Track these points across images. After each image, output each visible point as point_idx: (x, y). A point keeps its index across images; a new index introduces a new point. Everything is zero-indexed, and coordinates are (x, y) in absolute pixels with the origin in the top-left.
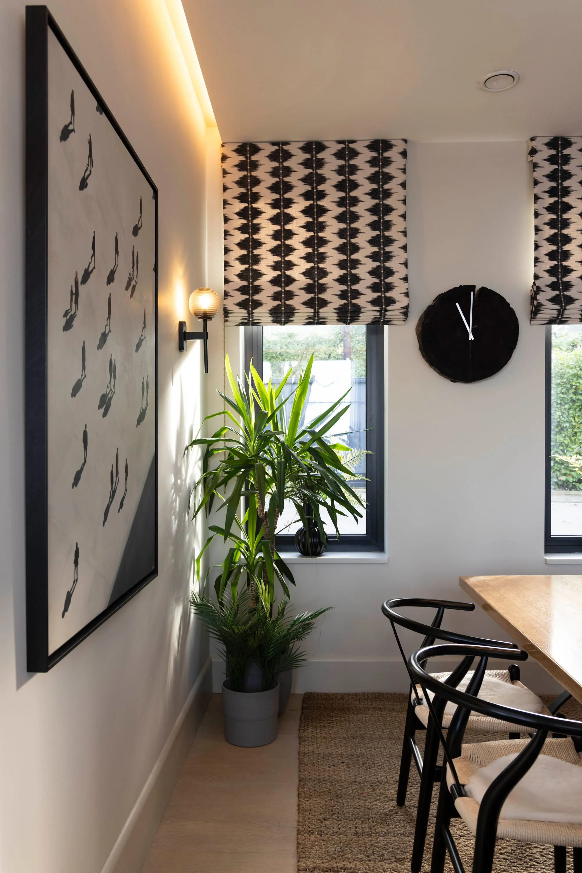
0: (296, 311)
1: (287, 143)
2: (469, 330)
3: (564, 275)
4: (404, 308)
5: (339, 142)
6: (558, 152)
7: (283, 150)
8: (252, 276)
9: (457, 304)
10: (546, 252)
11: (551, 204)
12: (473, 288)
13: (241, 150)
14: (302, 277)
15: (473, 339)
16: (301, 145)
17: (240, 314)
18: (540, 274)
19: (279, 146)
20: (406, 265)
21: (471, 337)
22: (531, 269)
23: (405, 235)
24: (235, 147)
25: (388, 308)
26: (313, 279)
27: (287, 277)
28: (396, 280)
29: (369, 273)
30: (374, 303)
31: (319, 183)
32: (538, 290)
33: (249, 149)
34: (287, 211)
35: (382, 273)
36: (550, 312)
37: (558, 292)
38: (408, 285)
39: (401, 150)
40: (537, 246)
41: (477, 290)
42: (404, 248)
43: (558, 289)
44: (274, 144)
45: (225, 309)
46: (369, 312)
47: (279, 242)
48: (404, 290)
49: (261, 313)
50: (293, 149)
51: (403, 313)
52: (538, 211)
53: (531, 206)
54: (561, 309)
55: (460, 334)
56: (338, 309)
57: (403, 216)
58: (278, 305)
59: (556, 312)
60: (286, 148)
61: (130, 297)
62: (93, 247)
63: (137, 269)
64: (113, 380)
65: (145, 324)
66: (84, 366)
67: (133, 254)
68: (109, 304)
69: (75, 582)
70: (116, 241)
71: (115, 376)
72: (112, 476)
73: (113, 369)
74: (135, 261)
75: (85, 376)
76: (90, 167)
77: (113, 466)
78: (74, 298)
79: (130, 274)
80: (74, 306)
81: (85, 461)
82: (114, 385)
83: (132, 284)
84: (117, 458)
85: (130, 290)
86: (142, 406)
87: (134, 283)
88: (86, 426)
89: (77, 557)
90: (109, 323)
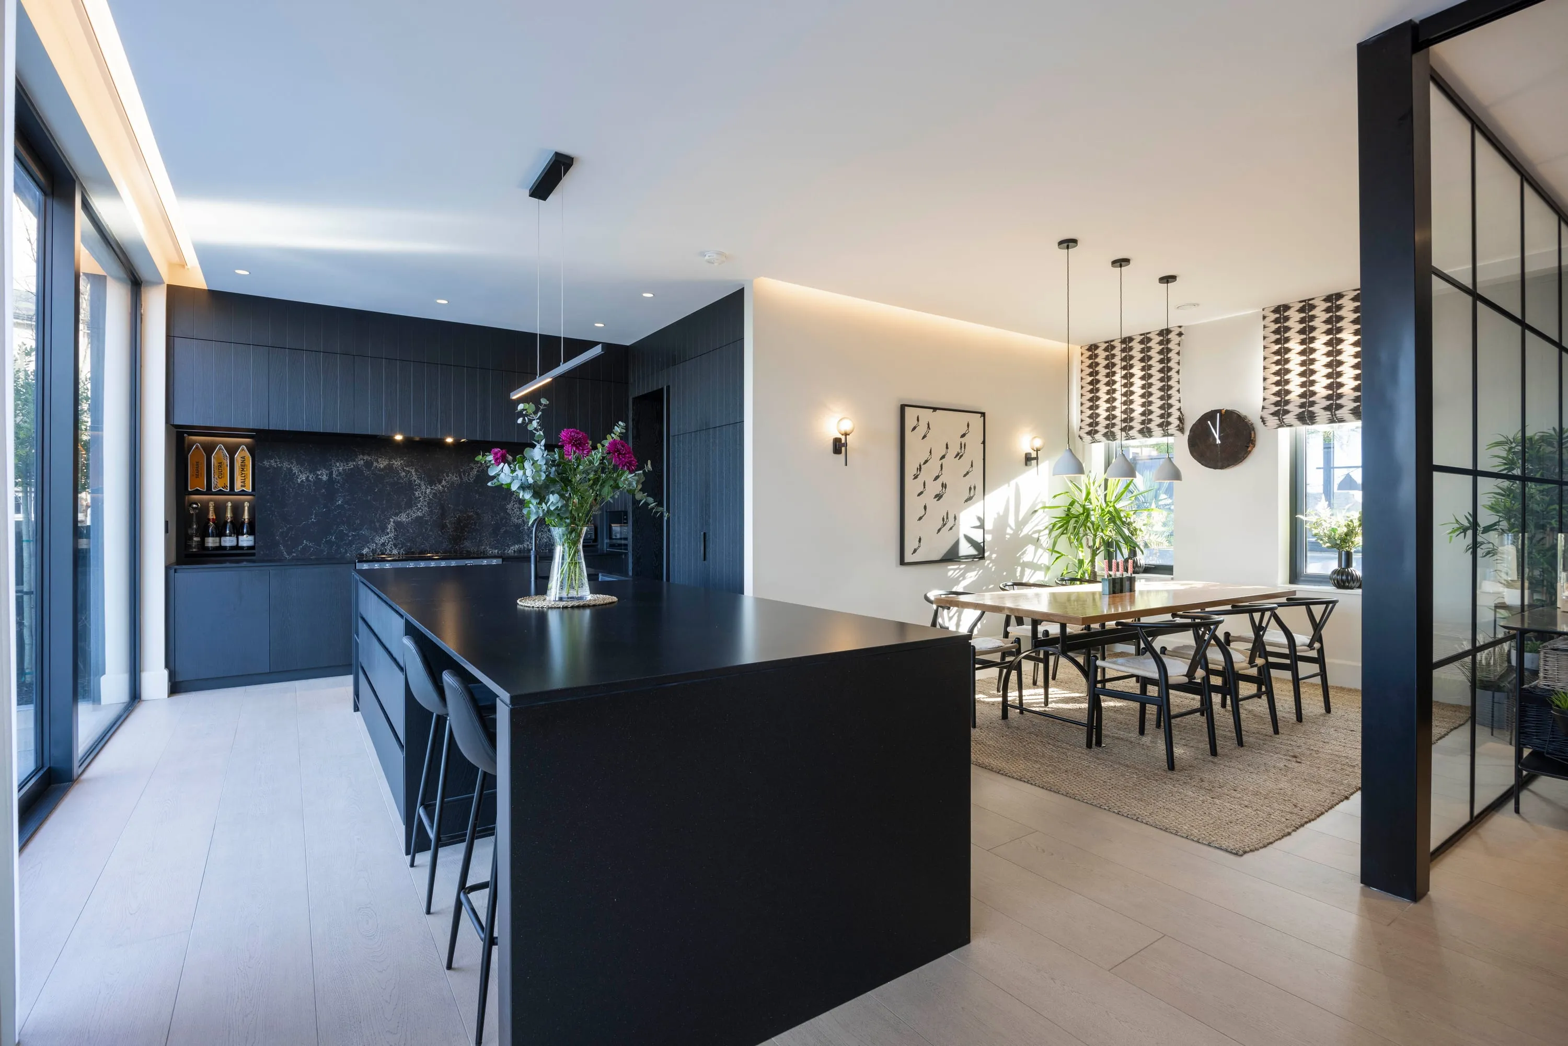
1: (1113, 341)
2: (1217, 436)
3: (1286, 395)
4: (1176, 427)
5: (1141, 335)
6: (1281, 315)
7: (1111, 345)
9: (1209, 422)
10: (1272, 382)
11: (1276, 350)
12: (1220, 411)
13: (1089, 349)
14: (1121, 414)
15: (1220, 443)
16: (1120, 340)
17: (1088, 438)
18: (1267, 397)
19: (1109, 343)
20: (1179, 401)
21: (1218, 442)
22: (1261, 395)
23: (1179, 383)
24: (1087, 347)
25: (1166, 428)
26: (1128, 415)
27: (1113, 415)
28: (1173, 410)
29: (1159, 408)
30: (1160, 425)
31: (1130, 360)
32: (1263, 408)
33: (1093, 348)
34: (1113, 378)
35: (1166, 407)
36: (1273, 421)
37: (1279, 408)
38: (1181, 412)
39: (1177, 332)
40: (1265, 379)
41: (1223, 411)
42: (1178, 391)
43: (1281, 406)
44: (1106, 342)
45: (1079, 436)
46: (1157, 431)
47: (1109, 396)
48: (1177, 417)
49: (1098, 436)
50: (1117, 344)
51: (1178, 430)
52: (1266, 356)
53: (1261, 353)
54: (1279, 419)
55: (1211, 440)
56: (1139, 431)
57: (1178, 372)
58: (1108, 432)
59: (1278, 421)
60: (1112, 343)
61: (959, 459)
62: (930, 452)
63: (965, 448)
64: (944, 489)
65: (972, 466)
66: (924, 487)
67: (961, 444)
68: (942, 465)
69: (919, 547)
70: (947, 445)
71: (945, 488)
72: (943, 519)
73: (944, 486)
74: (963, 446)
75: (925, 490)
76: (928, 431)
77: (944, 516)
78: (918, 470)
79: (958, 452)
80: (918, 472)
81: (925, 514)
82: (945, 491)
83: (960, 455)
84: (948, 513)
85: (958, 457)
86: (970, 495)
87: (962, 454)
88: (926, 504)
89: (920, 540)
90: (941, 471)
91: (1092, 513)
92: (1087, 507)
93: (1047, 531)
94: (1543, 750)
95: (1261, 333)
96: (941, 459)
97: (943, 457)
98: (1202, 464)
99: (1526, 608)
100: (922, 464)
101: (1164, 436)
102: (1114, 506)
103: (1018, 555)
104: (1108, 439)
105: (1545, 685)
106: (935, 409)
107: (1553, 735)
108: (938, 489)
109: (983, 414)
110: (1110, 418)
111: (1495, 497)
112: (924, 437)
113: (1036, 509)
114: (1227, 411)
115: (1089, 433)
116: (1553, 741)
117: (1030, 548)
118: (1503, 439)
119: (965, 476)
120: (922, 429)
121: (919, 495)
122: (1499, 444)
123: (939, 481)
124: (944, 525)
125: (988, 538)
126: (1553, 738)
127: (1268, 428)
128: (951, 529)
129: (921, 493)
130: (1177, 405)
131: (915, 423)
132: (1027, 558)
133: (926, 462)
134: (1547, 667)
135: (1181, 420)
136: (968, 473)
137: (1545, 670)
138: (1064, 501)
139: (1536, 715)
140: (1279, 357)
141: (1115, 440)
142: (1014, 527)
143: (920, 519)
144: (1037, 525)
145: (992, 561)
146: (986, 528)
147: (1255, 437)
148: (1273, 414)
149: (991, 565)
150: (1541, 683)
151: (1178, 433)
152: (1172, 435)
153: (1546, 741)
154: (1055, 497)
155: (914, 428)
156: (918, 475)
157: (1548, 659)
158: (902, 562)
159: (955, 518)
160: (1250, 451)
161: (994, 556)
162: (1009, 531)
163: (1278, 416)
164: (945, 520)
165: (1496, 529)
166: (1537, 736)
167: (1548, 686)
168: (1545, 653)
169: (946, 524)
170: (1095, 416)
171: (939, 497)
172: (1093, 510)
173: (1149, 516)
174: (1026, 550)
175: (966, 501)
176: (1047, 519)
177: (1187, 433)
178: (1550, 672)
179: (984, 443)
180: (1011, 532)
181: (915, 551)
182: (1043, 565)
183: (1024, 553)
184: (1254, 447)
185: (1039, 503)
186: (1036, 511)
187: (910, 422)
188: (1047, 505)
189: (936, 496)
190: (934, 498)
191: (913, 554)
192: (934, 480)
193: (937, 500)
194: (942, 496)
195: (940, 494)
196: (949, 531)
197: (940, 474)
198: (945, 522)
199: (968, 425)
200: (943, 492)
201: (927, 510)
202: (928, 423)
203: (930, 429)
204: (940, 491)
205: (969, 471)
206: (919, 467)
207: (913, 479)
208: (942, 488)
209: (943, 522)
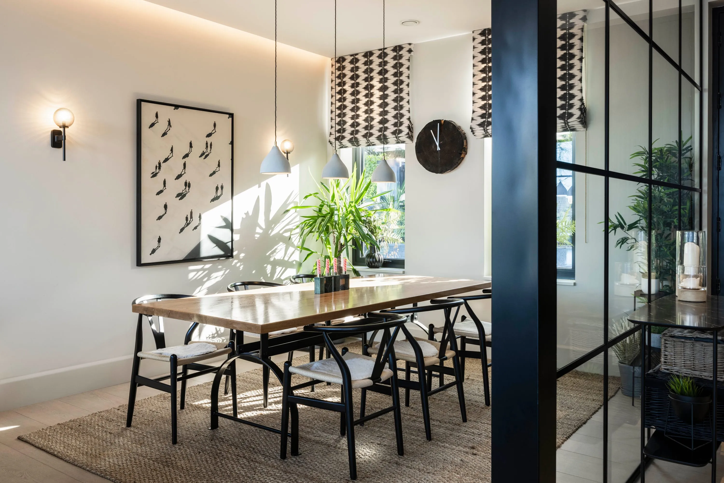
0: (359, 140)
1: (357, 54)
2: (437, 144)
4: (406, 135)
5: (379, 50)
6: (486, 37)
7: (355, 58)
8: (343, 124)
9: (431, 131)
10: (480, 96)
11: (483, 68)
12: (439, 121)
13: (338, 61)
14: (363, 122)
15: (440, 149)
16: (363, 54)
17: (337, 144)
18: (475, 110)
19: (353, 56)
20: (409, 111)
21: (438, 149)
22: (470, 108)
23: (409, 95)
24: (336, 59)
25: (399, 136)
26: (369, 122)
27: (357, 122)
28: (404, 120)
29: (393, 117)
30: (394, 133)
31: (371, 72)
32: (473, 119)
33: (341, 60)
34: (357, 89)
35: (399, 116)
36: (479, 131)
37: (484, 120)
38: (410, 122)
39: (407, 49)
40: (474, 94)
41: (443, 122)
42: (408, 102)
43: (485, 118)
44: (351, 56)
45: (329, 141)
46: (391, 138)
47: (354, 105)
48: (407, 125)
49: (345, 142)
50: (359, 57)
51: (407, 137)
52: (475, 73)
53: (471, 71)
54: (484, 130)
55: (433, 147)
56: (377, 137)
57: (408, 85)
58: (352, 138)
59: (483, 131)
60: (356, 57)
61: (204, 159)
62: (172, 150)
63: (211, 148)
64: (187, 188)
65: (219, 166)
66: (165, 186)
67: (207, 144)
68: (185, 165)
69: (159, 247)
70: (191, 144)
71: (189, 187)
72: (187, 219)
73: (187, 185)
74: (209, 146)
75: (166, 189)
76: (169, 128)
77: (187, 215)
78: (158, 168)
79: (203, 151)
80: (158, 170)
81: (166, 213)
82: (189, 190)
83: (206, 154)
84: (191, 213)
85: (204, 156)
86: (216, 195)
87: (207, 153)
88: (166, 203)
89: (159, 240)
90: (184, 170)
91: (336, 212)
92: (332, 207)
93: (298, 230)
94: (662, 430)
95: (471, 53)
96: (184, 157)
97: (187, 156)
98: (426, 169)
99: (653, 298)
100: (162, 162)
101: (398, 143)
102: (355, 206)
103: (267, 254)
104: (353, 145)
105: (665, 369)
106: (177, 107)
107: (670, 415)
108: (180, 186)
109: (231, 115)
110: (355, 125)
111: (636, 200)
112: (164, 134)
113: (287, 209)
114: (445, 121)
115: (337, 139)
116: (671, 421)
117: (281, 246)
118: (642, 150)
119: (211, 175)
120: (161, 126)
121: (158, 194)
122: (639, 154)
124: (188, 224)
125: (236, 237)
126: (671, 418)
127: (477, 137)
128: (195, 228)
129: (161, 192)
130: (407, 115)
131: (153, 119)
132: (279, 256)
133: (166, 160)
134: (667, 353)
135: (410, 128)
136: (214, 173)
137: (665, 355)
138: (314, 203)
139: (659, 398)
140: (484, 75)
141: (359, 146)
142: (264, 227)
143: (160, 218)
144: (288, 224)
145: (240, 261)
146: (234, 228)
147: (467, 145)
148: (481, 125)
149: (238, 265)
150: (663, 367)
151: (408, 140)
152: (403, 142)
153: (665, 421)
154: (306, 197)
155: (152, 125)
156: (157, 173)
157: (667, 345)
158: (139, 263)
159: (200, 217)
160: (463, 158)
161: (242, 255)
162: (258, 230)
163: (483, 127)
164: (189, 219)
165: (637, 227)
166: (659, 417)
167: (668, 369)
168: (665, 340)
170: (342, 123)
171: (181, 196)
172: (337, 210)
173: (388, 214)
174: (276, 249)
175: (213, 200)
176: (298, 219)
177: (415, 140)
178: (669, 357)
179: (232, 143)
180: (261, 231)
181: (154, 251)
182: (294, 263)
183: (274, 251)
184: (466, 154)
185: (290, 203)
186: (287, 211)
187: (147, 119)
188: (299, 205)
189: (178, 195)
190: (176, 197)
191: (151, 254)
192: (175, 179)
193: (179, 200)
194: (185, 195)
195: (182, 193)
196: (193, 230)
197: (183, 173)
198: (188, 222)
199: (215, 125)
200: (186, 191)
201: (167, 209)
202: (168, 120)
203: (171, 127)
204: (183, 190)
205: (216, 171)
206: (158, 166)
207: (151, 177)
208: (185, 187)
209: (186, 222)
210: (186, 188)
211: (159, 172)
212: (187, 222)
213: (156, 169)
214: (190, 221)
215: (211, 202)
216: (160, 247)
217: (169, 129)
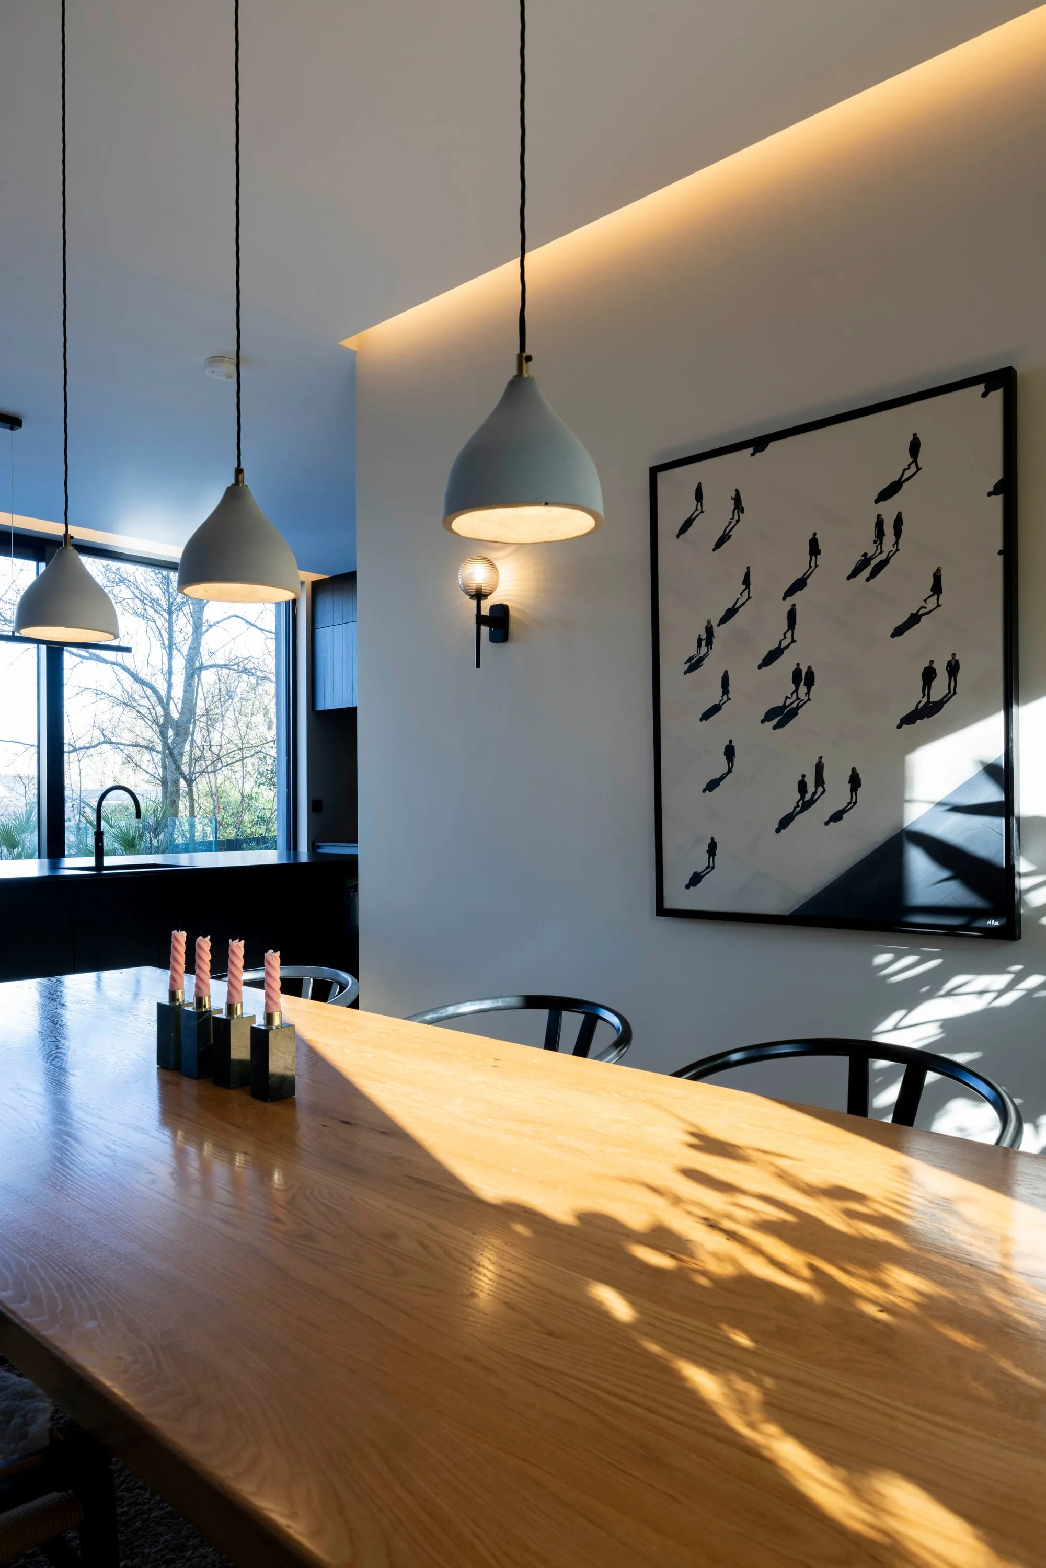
61: (868, 580)
62: (747, 581)
63: (900, 533)
64: (803, 689)
65: (938, 589)
66: (726, 692)
67: (880, 524)
68: (792, 617)
69: (710, 867)
70: (814, 542)
71: (810, 683)
72: (802, 786)
73: (803, 678)
74: (891, 529)
75: (729, 699)
76: (736, 517)
77: (804, 776)
78: (704, 643)
79: (865, 555)
80: (704, 649)
81: (730, 771)
82: (808, 693)
83: (874, 562)
84: (819, 768)
85: (867, 572)
86: (925, 700)
87: (883, 557)
88: (731, 741)
89: (712, 848)
90: (789, 634)
96: (789, 593)
97: (800, 584)
100: (715, 623)
106: (759, 444)
109: (1003, 382)
112: (724, 539)
119: (899, 631)
120: (713, 520)
121: (706, 716)
123: (784, 666)
124: (807, 805)
128: (837, 817)
129: (715, 709)
133: (730, 613)
136: (914, 619)
143: (712, 785)
146: (1022, 817)
155: (686, 526)
156: (701, 659)
158: (662, 909)
159: (856, 780)
164: (811, 788)
169: (812, 802)
171: (780, 715)
175: (909, 719)
179: (1006, 486)
181: (696, 879)
187: (670, 513)
189: (769, 716)
190: (763, 722)
191: (688, 887)
192: (760, 667)
193: (775, 728)
194: (794, 713)
195: (784, 707)
196: (827, 823)
197: (784, 644)
198: (808, 797)
199: (915, 447)
200: (798, 698)
201: (735, 760)
202: (734, 494)
203: (743, 512)
204: (787, 698)
205: (922, 612)
206: (704, 636)
207: (685, 673)
208: (793, 687)
209: (798, 796)
210: (796, 691)
211: (707, 655)
212: (803, 797)
213: (699, 645)
214: (814, 794)
215: (899, 727)
216: (713, 868)
217: (738, 521)
